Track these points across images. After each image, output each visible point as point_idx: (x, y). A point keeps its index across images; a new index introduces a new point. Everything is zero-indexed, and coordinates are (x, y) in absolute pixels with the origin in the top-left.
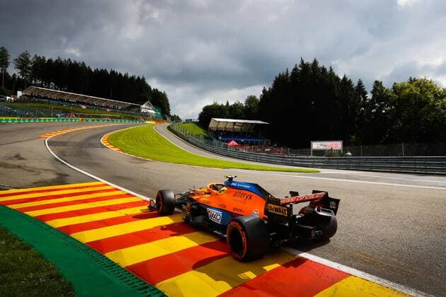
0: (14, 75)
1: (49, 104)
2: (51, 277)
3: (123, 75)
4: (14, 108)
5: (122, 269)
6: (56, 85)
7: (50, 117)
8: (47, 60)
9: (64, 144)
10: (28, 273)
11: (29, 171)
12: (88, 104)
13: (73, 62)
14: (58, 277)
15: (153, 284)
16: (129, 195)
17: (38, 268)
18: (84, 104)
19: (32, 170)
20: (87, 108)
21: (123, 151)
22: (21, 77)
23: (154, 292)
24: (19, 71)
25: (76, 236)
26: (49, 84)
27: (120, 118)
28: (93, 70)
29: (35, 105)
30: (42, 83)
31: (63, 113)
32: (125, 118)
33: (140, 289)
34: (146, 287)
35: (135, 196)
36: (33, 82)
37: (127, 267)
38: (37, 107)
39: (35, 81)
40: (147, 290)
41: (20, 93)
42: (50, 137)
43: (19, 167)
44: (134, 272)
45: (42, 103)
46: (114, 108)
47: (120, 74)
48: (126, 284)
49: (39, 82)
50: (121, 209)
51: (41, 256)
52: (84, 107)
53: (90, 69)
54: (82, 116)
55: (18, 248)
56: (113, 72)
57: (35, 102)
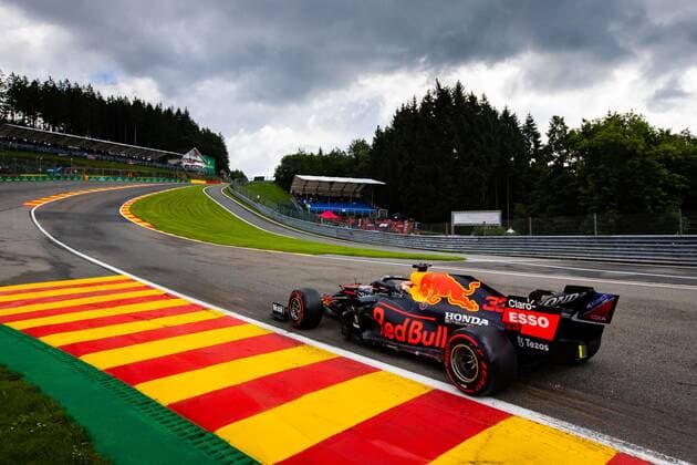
1: (36, 152)
2: (54, 420)
3: (154, 107)
5: (163, 408)
6: (45, 122)
7: (38, 172)
8: (30, 81)
9: (61, 216)
10: (17, 415)
11: (8, 259)
12: (99, 152)
13: (73, 85)
14: (65, 420)
15: (211, 430)
16: (167, 296)
17: (32, 408)
18: (91, 152)
19: (12, 258)
20: (97, 158)
21: (156, 227)
23: (213, 442)
25: (88, 359)
26: (35, 120)
27: (149, 175)
28: (105, 99)
29: (13, 154)
30: (23, 120)
31: (58, 166)
33: (191, 438)
34: (202, 435)
35: (178, 298)
36: (9, 117)
37: (170, 405)
38: (17, 157)
39: (12, 115)
40: (203, 439)
42: (37, 205)
44: (181, 412)
45: (25, 150)
46: (140, 159)
47: (150, 106)
48: (169, 430)
49: (18, 117)
51: (37, 390)
52: (92, 157)
53: (101, 98)
54: (88, 172)
56: (137, 103)
57: (12, 149)
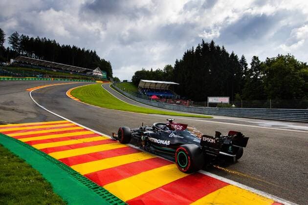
0: (8, 48)
1: (32, 68)
2: (37, 179)
3: (81, 49)
4: (9, 71)
5: (82, 176)
6: (36, 55)
7: (33, 77)
8: (30, 38)
9: (42, 95)
10: (23, 176)
11: (20, 112)
12: (57, 68)
13: (47, 40)
14: (42, 180)
15: (101, 186)
16: (85, 130)
17: (29, 174)
18: (54, 68)
19: (22, 112)
20: (57, 71)
21: (81, 101)
22: (13, 49)
23: (102, 190)
24: (12, 45)
25: (52, 155)
26: (32, 54)
27: (79, 79)
28: (61, 46)
29: (23, 68)
30: (27, 54)
31: (41, 74)
32: (82, 79)
33: (93, 189)
34: (98, 188)
35: (90, 131)
36: (21, 53)
37: (85, 175)
38: (24, 70)
39: (22, 52)
40: (98, 189)
41: (12, 61)
42: (32, 90)
43: (13, 110)
44: (89, 178)
45: (27, 67)
46: (75, 71)
47: (79, 49)
48: (84, 185)
49: (25, 53)
50: (80, 138)
51: (31, 167)
52: (55, 70)
53: (59, 45)
54: (53, 77)
55: (15, 161)
56: (74, 47)
57: (22, 67)
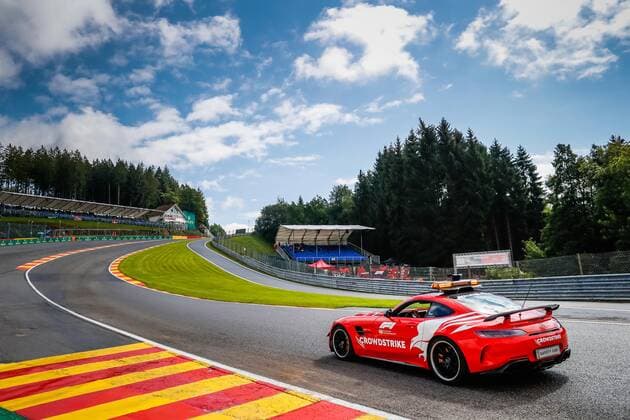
1: (28, 216)
3: (136, 167)
6: (36, 187)
7: (29, 236)
8: (24, 150)
12: (84, 214)
18: (77, 213)
20: (84, 220)
21: (146, 285)
26: (27, 186)
29: (9, 219)
30: (17, 187)
31: (47, 229)
36: (5, 185)
38: (10, 223)
39: (8, 183)
42: (30, 267)
45: (18, 215)
47: (132, 166)
49: (12, 185)
52: (79, 218)
53: (87, 161)
54: (76, 233)
56: (121, 164)
